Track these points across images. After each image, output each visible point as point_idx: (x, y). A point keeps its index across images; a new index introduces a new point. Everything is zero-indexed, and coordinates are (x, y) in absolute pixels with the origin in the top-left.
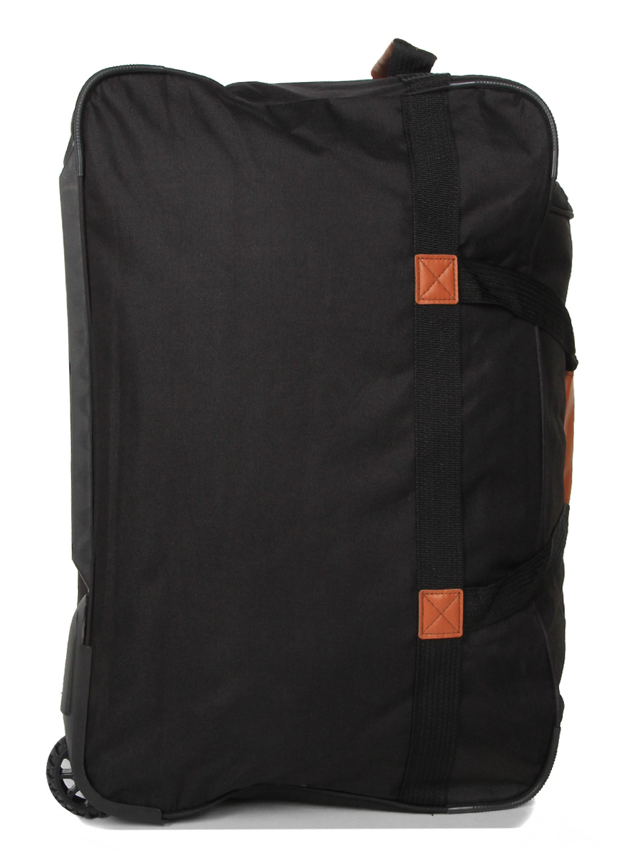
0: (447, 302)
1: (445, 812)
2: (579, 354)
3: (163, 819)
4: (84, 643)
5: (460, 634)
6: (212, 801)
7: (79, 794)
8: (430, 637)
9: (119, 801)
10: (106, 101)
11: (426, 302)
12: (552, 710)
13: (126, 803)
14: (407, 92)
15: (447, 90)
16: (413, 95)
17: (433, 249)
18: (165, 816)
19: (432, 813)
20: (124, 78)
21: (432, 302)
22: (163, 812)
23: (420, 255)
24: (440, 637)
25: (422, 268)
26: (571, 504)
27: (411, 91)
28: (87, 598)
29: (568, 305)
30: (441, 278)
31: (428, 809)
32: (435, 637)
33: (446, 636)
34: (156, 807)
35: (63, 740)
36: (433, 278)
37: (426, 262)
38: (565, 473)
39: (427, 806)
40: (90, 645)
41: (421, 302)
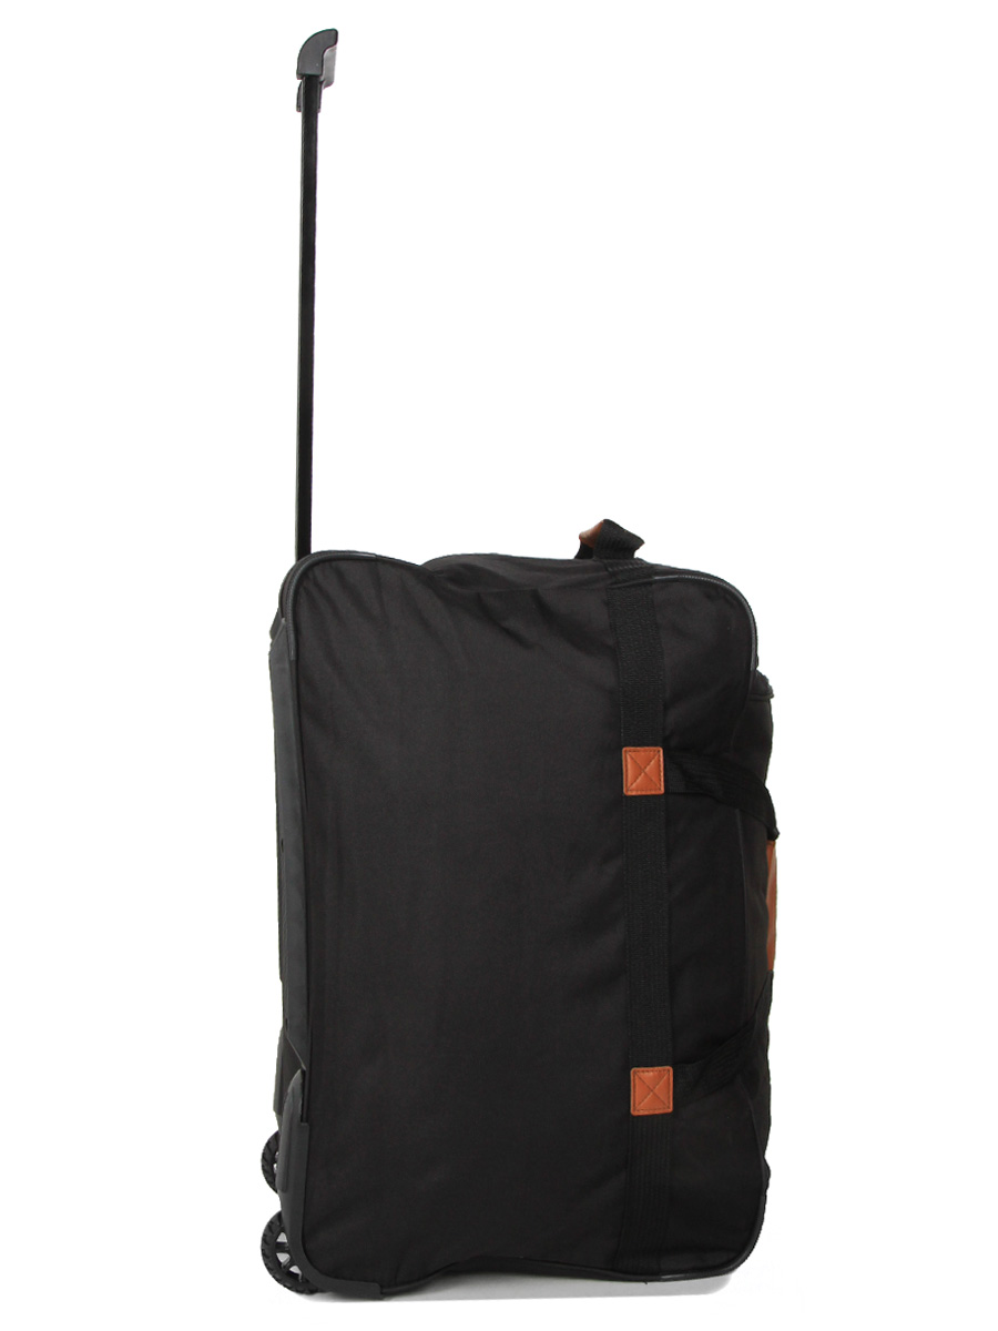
0: (653, 792)
1: (659, 1280)
2: (779, 826)
3: (382, 1293)
4: (302, 1121)
5: (671, 1110)
6: (431, 1275)
7: (295, 1269)
8: (641, 1113)
9: (336, 1277)
10: (317, 584)
11: (634, 793)
12: (758, 1178)
13: (344, 1278)
14: (612, 584)
15: (650, 584)
16: (619, 588)
17: (640, 742)
18: (384, 1290)
19: (645, 1281)
20: (334, 564)
21: (639, 793)
22: (382, 1287)
23: (628, 748)
24: (651, 1112)
25: (629, 760)
26: (775, 970)
27: (616, 583)
28: (303, 1072)
29: (768, 785)
30: (647, 769)
31: (643, 1277)
32: (646, 1113)
33: (657, 1112)
34: (373, 1281)
35: (279, 1215)
36: (639, 770)
37: (633, 754)
38: (769, 940)
39: (641, 1274)
40: (307, 1121)
41: (630, 793)
